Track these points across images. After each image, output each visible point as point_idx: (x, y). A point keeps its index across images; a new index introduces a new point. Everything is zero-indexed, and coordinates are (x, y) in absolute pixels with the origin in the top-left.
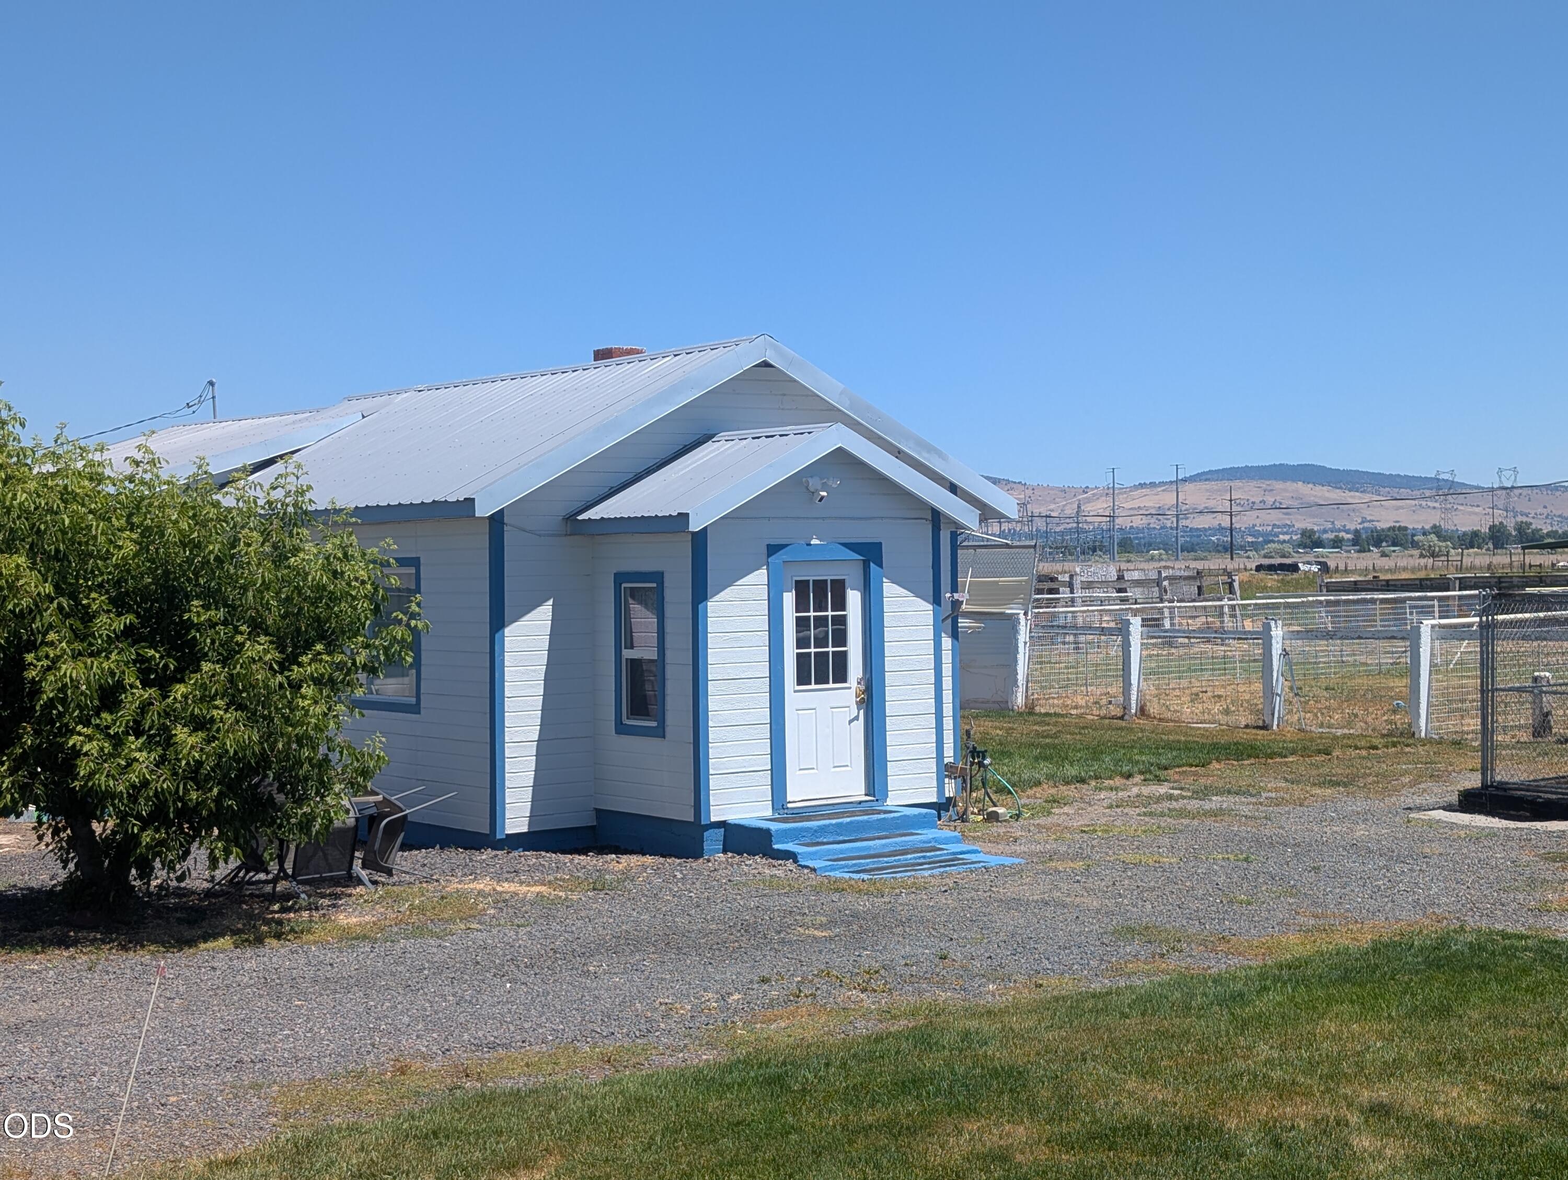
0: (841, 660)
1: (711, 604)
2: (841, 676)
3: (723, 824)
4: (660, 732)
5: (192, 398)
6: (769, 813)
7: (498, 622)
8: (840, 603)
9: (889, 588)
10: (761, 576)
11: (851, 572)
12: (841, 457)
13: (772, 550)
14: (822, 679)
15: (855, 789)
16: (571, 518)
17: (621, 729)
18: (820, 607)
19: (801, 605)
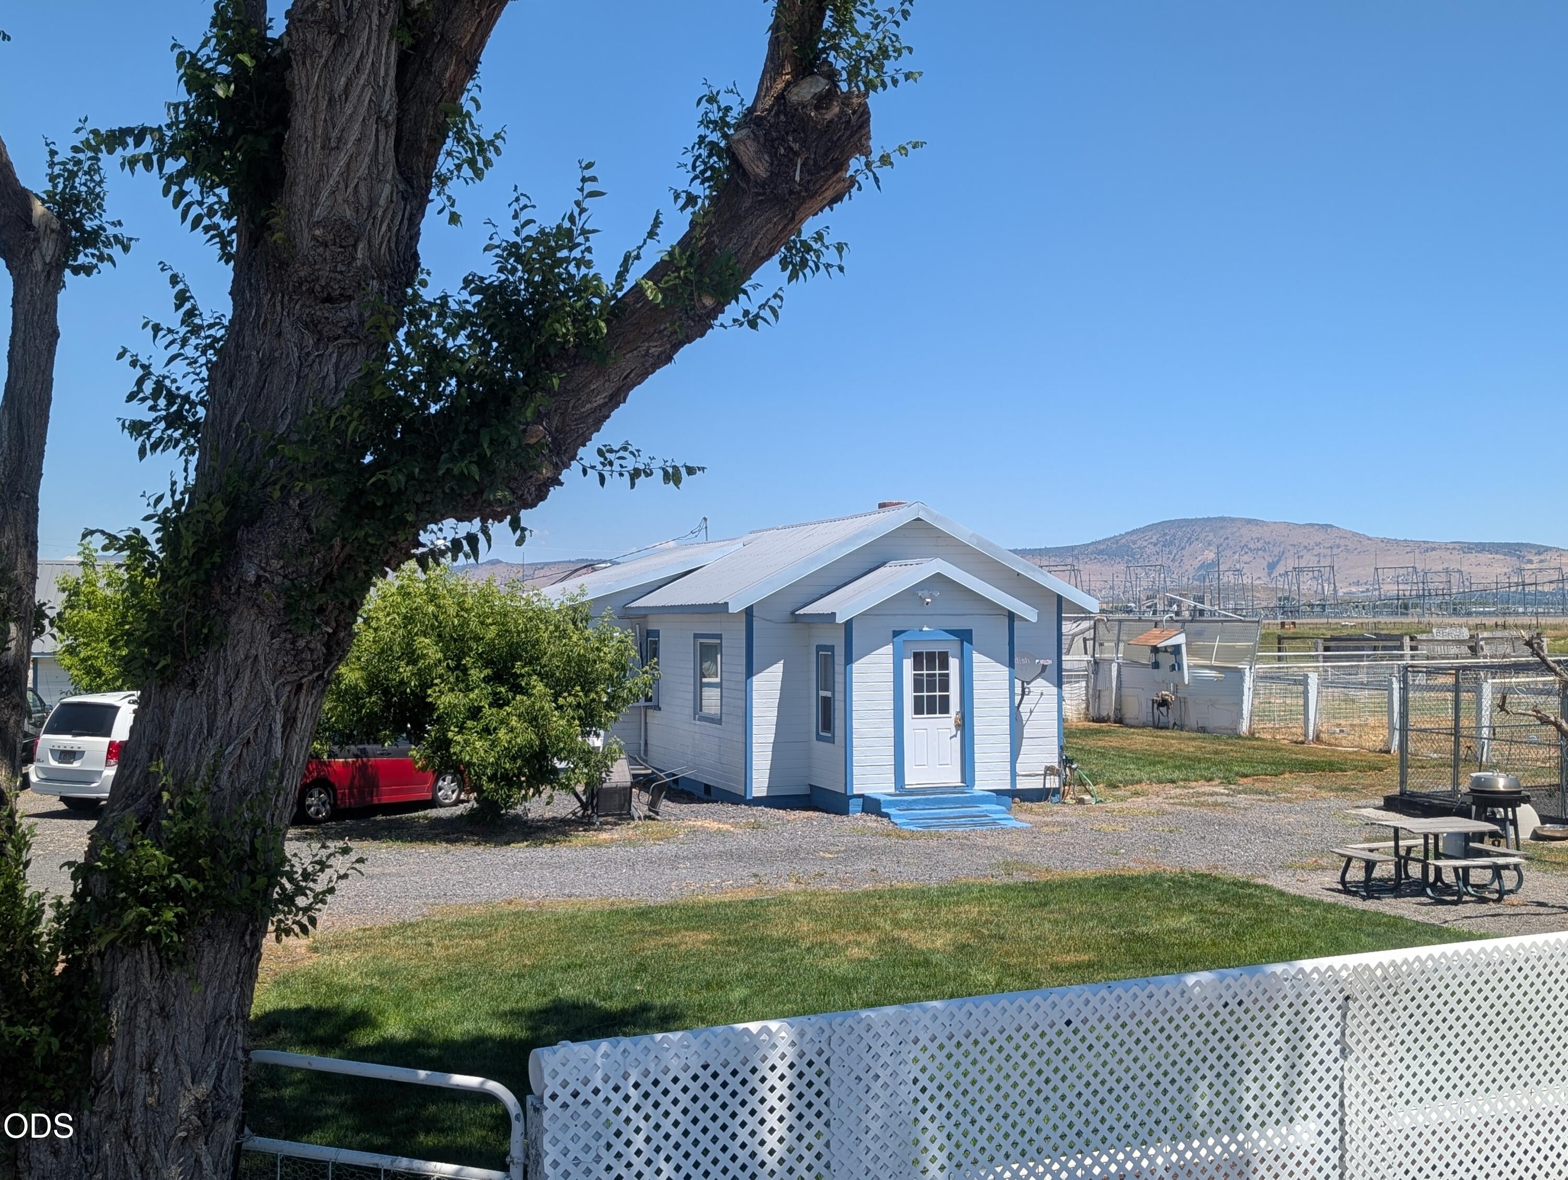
0: (945, 701)
1: (856, 666)
2: (945, 709)
3: (861, 796)
4: (832, 740)
5: (694, 527)
6: (892, 791)
7: (750, 673)
8: (945, 665)
9: (977, 657)
10: (889, 649)
11: (951, 646)
12: (938, 576)
13: (896, 634)
14: (931, 711)
15: (955, 779)
16: (793, 613)
17: (819, 738)
18: (931, 667)
19: (917, 665)
